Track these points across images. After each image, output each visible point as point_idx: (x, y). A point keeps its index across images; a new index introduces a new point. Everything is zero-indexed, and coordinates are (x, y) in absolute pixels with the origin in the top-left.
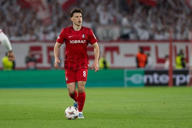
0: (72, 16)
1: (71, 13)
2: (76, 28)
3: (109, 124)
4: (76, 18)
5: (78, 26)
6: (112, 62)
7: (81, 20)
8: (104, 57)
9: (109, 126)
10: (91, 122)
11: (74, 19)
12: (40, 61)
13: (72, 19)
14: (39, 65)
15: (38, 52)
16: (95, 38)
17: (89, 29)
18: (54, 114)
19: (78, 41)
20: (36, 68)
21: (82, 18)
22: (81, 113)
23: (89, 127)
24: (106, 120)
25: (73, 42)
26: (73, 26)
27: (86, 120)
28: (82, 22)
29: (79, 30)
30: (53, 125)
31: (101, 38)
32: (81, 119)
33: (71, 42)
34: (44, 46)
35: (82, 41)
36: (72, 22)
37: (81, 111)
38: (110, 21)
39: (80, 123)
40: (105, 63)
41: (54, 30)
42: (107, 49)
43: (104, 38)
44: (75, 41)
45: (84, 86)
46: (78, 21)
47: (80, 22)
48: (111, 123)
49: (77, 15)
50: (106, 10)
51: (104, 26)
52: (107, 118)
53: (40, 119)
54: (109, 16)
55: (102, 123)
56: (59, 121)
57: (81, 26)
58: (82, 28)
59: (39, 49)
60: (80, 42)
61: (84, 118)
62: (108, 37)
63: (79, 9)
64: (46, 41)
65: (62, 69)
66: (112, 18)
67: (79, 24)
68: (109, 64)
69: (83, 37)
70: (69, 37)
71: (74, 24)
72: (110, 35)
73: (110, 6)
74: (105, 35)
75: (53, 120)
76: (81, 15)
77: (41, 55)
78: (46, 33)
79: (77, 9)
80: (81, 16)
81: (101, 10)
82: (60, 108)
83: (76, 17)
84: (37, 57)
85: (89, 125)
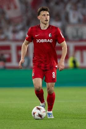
0: (39, 14)
1: (38, 11)
2: (43, 27)
3: (79, 124)
4: (43, 17)
5: (46, 24)
6: (82, 61)
7: (48, 19)
8: (74, 56)
9: (79, 125)
10: (60, 122)
11: (41, 18)
12: (9, 60)
13: (39, 17)
14: (8, 64)
15: (7, 51)
16: (63, 37)
17: (56, 28)
18: (23, 114)
19: (45, 40)
20: (5, 68)
21: (49, 16)
22: (51, 112)
23: (59, 126)
24: (75, 120)
25: (40, 41)
26: (40, 25)
27: (56, 120)
28: (49, 20)
29: (46, 28)
30: (22, 124)
31: (70, 37)
32: (51, 119)
33: (38, 41)
34: (13, 45)
35: (49, 40)
36: (39, 20)
37: (51, 111)
38: (79, 21)
39: (49, 122)
40: (74, 62)
41: (23, 29)
42: (77, 48)
43: (74, 37)
44: (42, 40)
45: (53, 86)
46: (45, 19)
47: (47, 20)
48: (80, 123)
49: (44, 14)
50: (76, 9)
51: (73, 25)
52: (76, 118)
53: (8, 118)
54: (79, 15)
55: (72, 123)
56: (28, 121)
57: (48, 24)
58: (50, 26)
59: (8, 48)
60: (47, 41)
61: (54, 118)
62: (77, 36)
63: (47, 7)
64: (15, 40)
65: (32, 68)
66: (81, 17)
67: (46, 23)
68: (79, 64)
69: (50, 36)
70: (36, 36)
71: (41, 23)
72: (80, 34)
73: (80, 5)
74: (75, 34)
75: (22, 120)
76: (48, 13)
77: (10, 55)
78: (15, 32)
79: (44, 8)
80: (48, 15)
81: (71, 8)
82: (29, 108)
83: (43, 15)
84: (6, 56)
85: (59, 125)
